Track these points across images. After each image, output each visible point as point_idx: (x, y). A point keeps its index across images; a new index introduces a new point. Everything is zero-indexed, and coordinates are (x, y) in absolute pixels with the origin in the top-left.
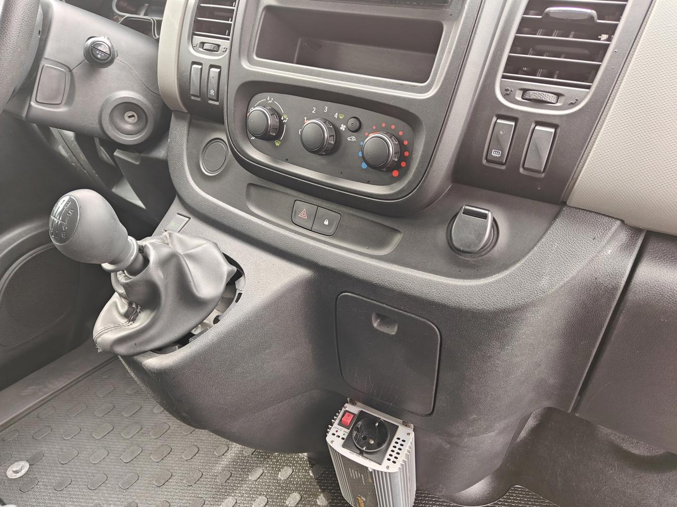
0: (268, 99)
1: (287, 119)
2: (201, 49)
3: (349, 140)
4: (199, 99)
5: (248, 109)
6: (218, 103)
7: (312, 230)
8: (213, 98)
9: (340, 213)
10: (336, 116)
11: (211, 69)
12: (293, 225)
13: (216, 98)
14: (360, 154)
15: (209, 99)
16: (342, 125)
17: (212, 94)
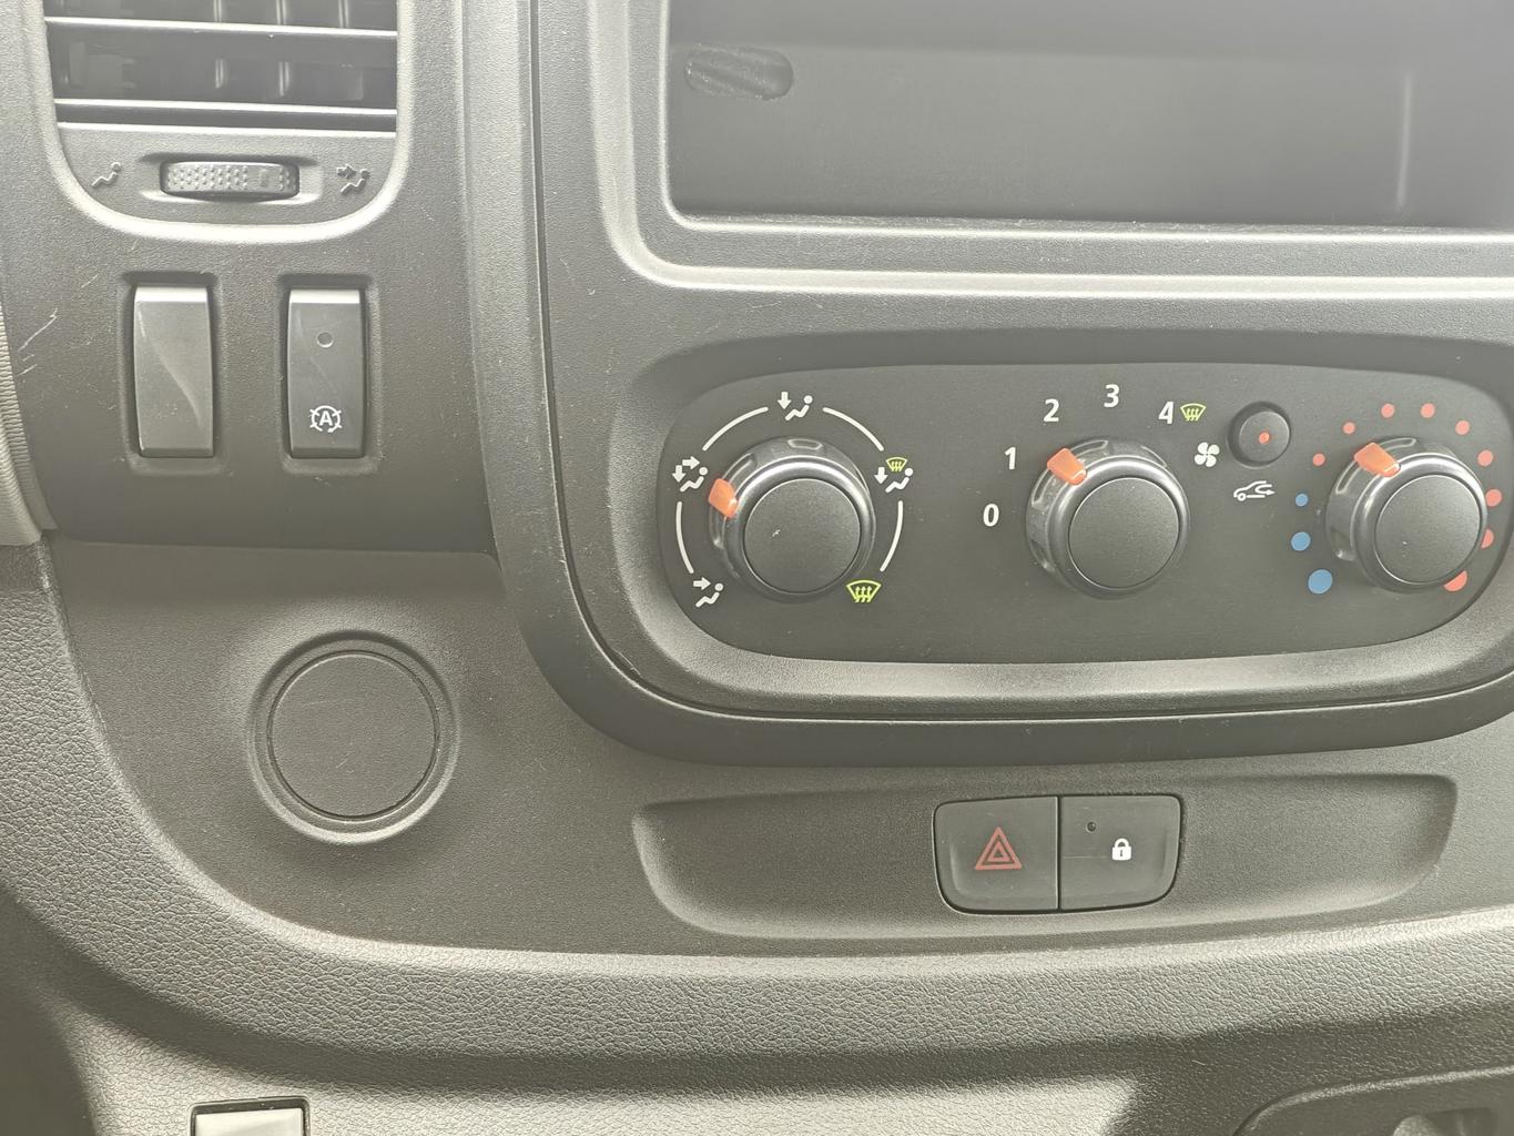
0: (784, 402)
1: (909, 472)
2: (156, 195)
3: (1242, 497)
4: (214, 468)
5: (666, 466)
6: (367, 466)
7: (1064, 907)
8: (335, 445)
9: (1176, 790)
10: (1167, 413)
11: (297, 297)
12: (965, 919)
13: (354, 444)
14: (1301, 541)
15: (299, 455)
16: (1202, 447)
17: (326, 426)
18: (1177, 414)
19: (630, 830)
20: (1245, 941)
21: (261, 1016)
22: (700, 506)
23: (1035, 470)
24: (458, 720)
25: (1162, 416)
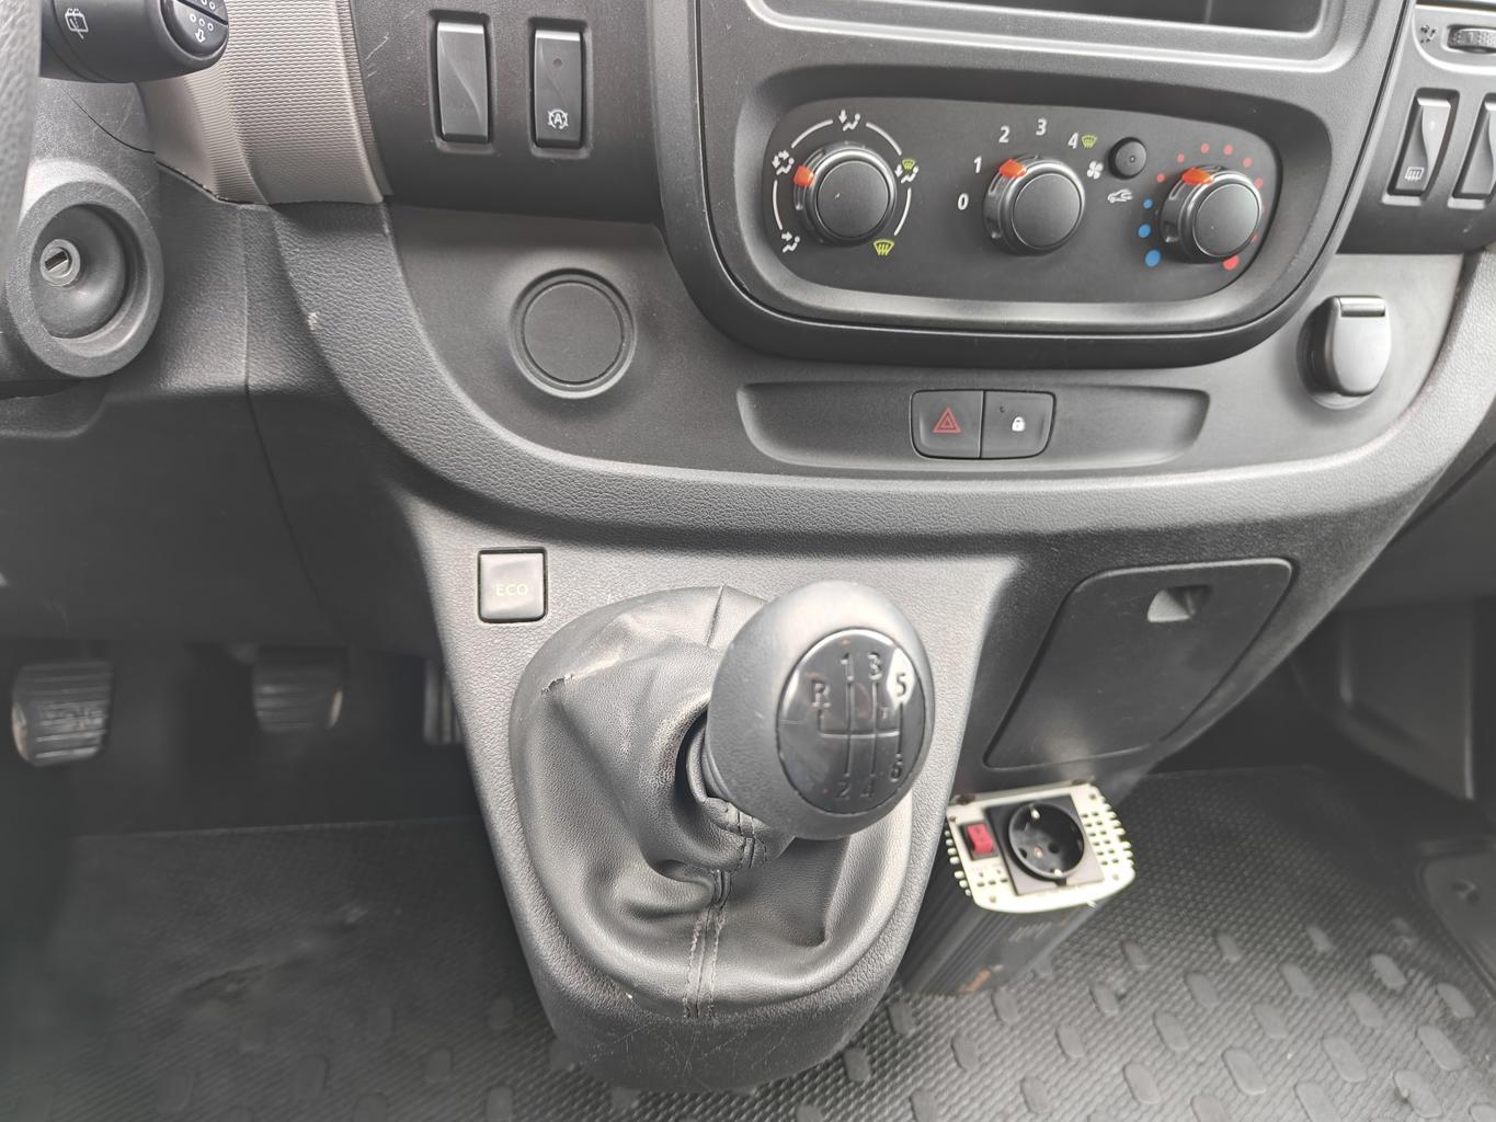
0: (843, 117)
1: (916, 170)
3: (1113, 200)
4: (489, 150)
5: (768, 156)
6: (584, 154)
7: (984, 456)
8: (564, 137)
9: (1051, 390)
10: (1073, 142)
11: (540, 35)
12: (925, 461)
13: (575, 138)
14: (1144, 231)
15: (542, 144)
16: (1093, 165)
17: (558, 123)
18: (1080, 143)
19: (735, 399)
20: (1086, 481)
21: (519, 497)
22: (790, 184)
23: (992, 172)
24: (635, 325)
25: (1070, 143)
